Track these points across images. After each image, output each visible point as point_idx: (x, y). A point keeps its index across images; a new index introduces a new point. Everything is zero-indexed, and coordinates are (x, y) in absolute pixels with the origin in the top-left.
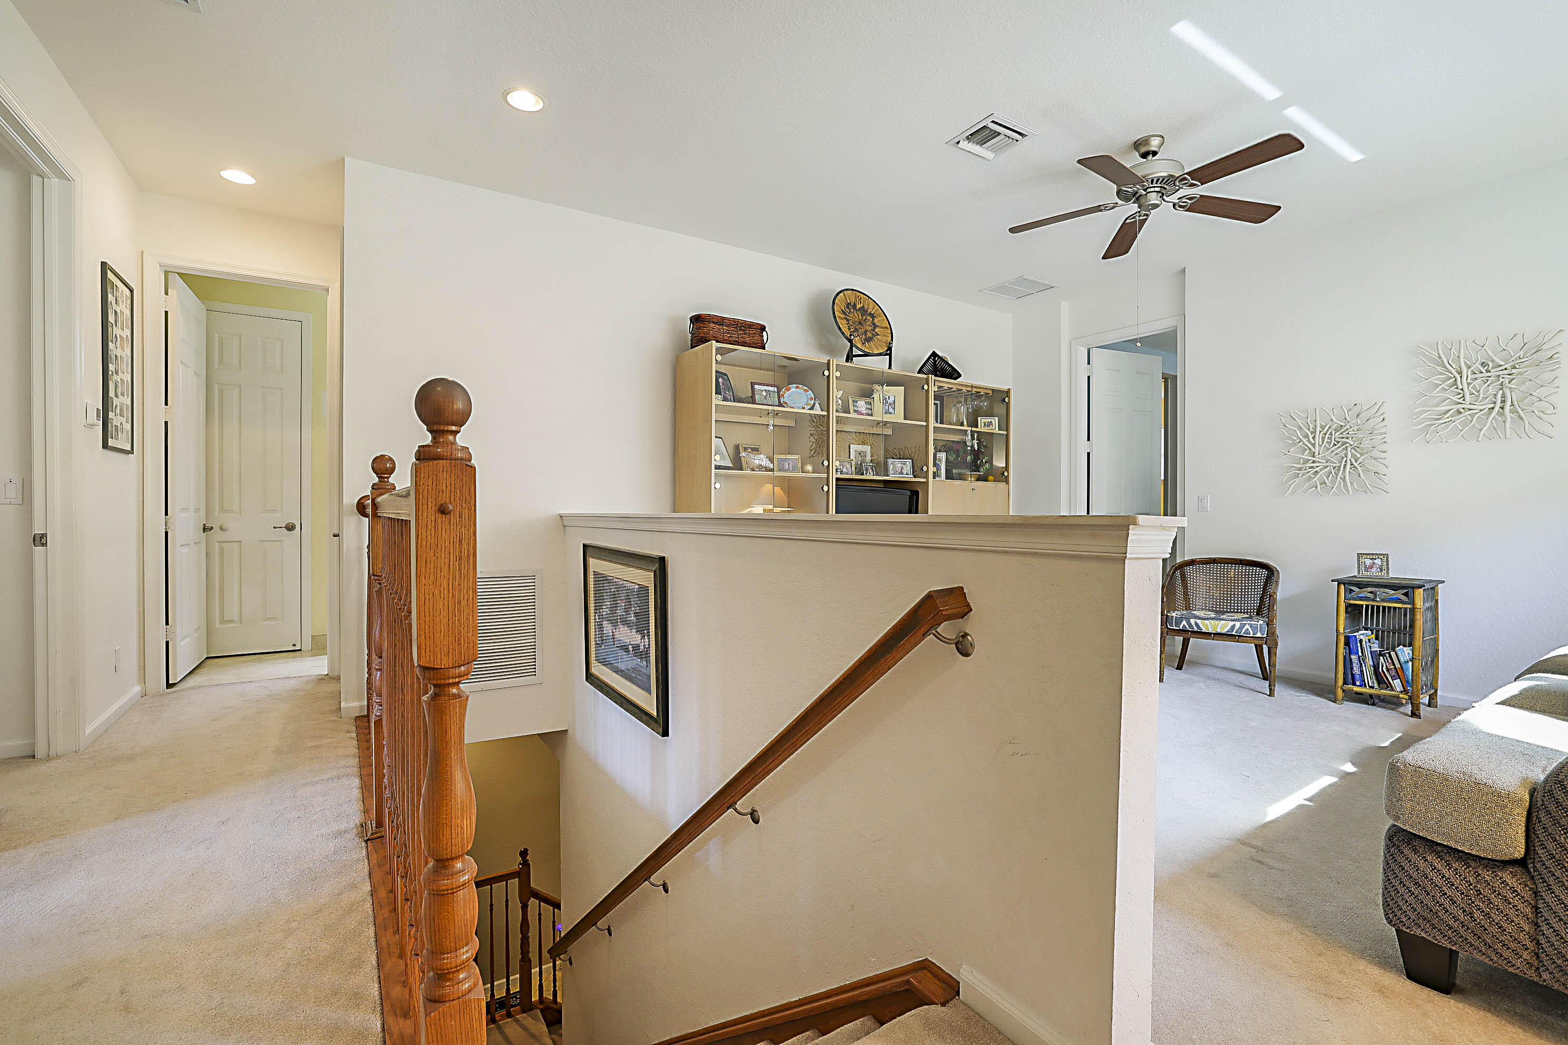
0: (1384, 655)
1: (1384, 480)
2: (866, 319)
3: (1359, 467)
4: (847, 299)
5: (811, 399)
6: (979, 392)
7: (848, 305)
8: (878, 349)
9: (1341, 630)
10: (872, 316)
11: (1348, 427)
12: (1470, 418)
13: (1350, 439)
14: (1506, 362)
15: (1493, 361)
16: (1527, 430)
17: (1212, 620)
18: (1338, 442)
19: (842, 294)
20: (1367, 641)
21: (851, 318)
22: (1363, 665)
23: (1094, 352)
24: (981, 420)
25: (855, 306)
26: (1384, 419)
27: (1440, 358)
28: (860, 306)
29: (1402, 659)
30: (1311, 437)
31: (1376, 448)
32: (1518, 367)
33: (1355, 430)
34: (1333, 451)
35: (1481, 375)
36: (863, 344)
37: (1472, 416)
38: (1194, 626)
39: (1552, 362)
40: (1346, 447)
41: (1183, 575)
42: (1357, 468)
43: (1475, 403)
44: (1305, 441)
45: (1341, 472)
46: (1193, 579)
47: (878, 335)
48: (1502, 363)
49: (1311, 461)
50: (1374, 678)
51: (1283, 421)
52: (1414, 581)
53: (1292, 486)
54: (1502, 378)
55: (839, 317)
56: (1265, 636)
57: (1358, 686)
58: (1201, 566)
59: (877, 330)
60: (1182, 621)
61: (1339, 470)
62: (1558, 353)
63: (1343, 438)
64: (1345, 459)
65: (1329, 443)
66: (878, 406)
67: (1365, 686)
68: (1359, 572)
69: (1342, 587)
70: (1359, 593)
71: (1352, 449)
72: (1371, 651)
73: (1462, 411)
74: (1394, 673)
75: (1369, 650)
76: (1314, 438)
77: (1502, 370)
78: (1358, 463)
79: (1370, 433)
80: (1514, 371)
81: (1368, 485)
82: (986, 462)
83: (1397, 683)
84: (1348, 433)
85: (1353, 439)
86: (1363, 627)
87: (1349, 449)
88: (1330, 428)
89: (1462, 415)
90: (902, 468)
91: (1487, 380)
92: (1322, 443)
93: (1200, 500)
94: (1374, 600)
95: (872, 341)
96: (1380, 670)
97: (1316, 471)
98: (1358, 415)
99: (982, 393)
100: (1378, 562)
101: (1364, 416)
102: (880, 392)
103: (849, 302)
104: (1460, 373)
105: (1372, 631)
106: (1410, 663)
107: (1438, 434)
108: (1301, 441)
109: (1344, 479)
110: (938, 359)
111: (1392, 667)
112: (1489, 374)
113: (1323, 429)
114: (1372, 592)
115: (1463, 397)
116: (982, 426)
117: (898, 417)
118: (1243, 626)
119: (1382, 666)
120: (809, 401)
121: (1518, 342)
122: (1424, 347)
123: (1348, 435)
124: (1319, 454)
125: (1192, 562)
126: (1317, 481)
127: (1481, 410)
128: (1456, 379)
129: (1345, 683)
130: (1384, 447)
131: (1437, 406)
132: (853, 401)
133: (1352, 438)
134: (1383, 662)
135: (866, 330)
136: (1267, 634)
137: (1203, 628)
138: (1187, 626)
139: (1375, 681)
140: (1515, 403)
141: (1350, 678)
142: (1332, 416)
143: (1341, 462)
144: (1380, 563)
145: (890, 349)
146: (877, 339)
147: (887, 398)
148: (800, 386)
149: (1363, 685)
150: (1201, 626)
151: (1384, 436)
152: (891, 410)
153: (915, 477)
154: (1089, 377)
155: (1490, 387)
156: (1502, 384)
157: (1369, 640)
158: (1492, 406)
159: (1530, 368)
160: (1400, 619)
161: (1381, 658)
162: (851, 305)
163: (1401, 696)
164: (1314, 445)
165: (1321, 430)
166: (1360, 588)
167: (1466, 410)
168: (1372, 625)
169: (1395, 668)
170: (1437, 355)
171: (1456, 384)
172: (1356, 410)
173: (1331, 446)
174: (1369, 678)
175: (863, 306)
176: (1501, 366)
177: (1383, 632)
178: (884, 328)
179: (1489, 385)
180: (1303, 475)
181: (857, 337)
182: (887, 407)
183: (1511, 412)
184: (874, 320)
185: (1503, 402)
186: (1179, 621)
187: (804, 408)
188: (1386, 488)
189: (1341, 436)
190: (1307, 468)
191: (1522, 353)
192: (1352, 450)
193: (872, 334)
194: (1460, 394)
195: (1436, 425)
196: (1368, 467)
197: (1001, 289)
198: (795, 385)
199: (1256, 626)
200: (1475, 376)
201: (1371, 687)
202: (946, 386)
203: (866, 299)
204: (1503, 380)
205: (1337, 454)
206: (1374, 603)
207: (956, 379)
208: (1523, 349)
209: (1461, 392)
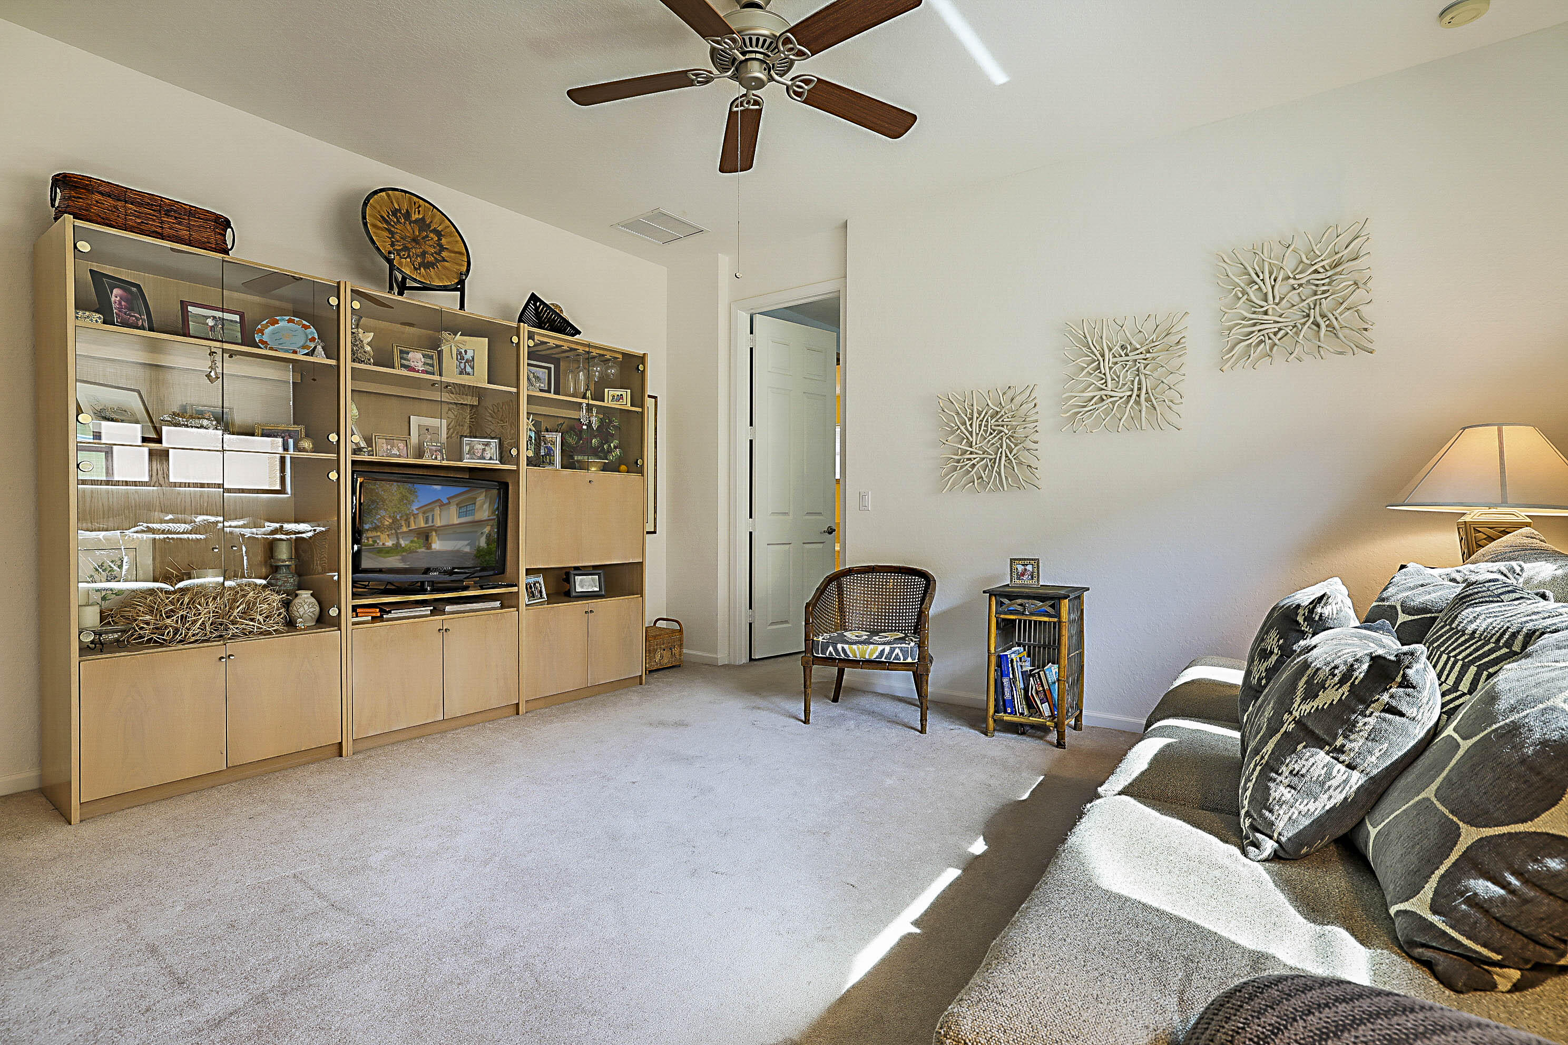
0: (1033, 676)
1: (1036, 475)
2: (427, 236)
3: (1013, 459)
4: (394, 201)
5: (313, 340)
6: (603, 355)
7: (395, 212)
8: (441, 279)
9: (993, 650)
10: (439, 234)
11: (1003, 413)
12: (1111, 406)
13: (1005, 427)
14: (1142, 345)
15: (1131, 344)
16: (1159, 420)
17: (860, 644)
18: (994, 431)
19: (383, 194)
20: (1018, 660)
21: (398, 231)
22: (1014, 689)
23: (757, 318)
24: (609, 393)
25: (407, 215)
26: (1035, 405)
27: (1085, 337)
28: (417, 216)
29: (1050, 679)
30: (968, 424)
31: (1029, 438)
32: (1151, 351)
33: (1010, 417)
34: (989, 441)
35: (1121, 359)
36: (415, 269)
37: (1113, 403)
38: (841, 653)
39: (1179, 347)
40: (1002, 436)
41: (840, 588)
42: (1011, 461)
43: (1115, 390)
44: (962, 428)
45: (997, 464)
46: (850, 592)
47: (444, 260)
48: (1138, 346)
49: (969, 452)
50: (1024, 703)
51: (941, 405)
52: (1059, 590)
53: (950, 482)
54: (1139, 363)
55: (374, 226)
56: (916, 661)
57: (1009, 713)
58: (859, 576)
59: (444, 254)
60: (829, 647)
61: (995, 463)
62: (1184, 337)
63: (999, 426)
64: (1001, 450)
65: (986, 431)
66: (450, 363)
67: (1016, 714)
68: (1011, 581)
69: (993, 599)
70: (1009, 606)
71: (1007, 438)
72: (1022, 672)
73: (1104, 397)
74: (1042, 696)
75: (1020, 670)
76: (971, 425)
77: (1138, 354)
78: (1012, 455)
79: (1024, 421)
80: (1148, 355)
81: (1021, 480)
82: (615, 447)
83: (1045, 708)
84: (1003, 421)
85: (1009, 427)
86: (1017, 643)
87: (1004, 439)
88: (986, 413)
89: (1105, 403)
90: (484, 450)
91: (1126, 365)
92: (979, 431)
93: (862, 497)
94: (1023, 614)
95: (434, 268)
96: (1030, 695)
97: (974, 464)
98: (1012, 400)
99: (608, 357)
100: (1029, 568)
101: (1018, 400)
102: (452, 344)
103: (397, 207)
104: (1103, 356)
105: (1024, 647)
106: (1057, 684)
107: (1084, 423)
108: (959, 428)
109: (999, 473)
110: (540, 305)
111: (1041, 689)
112: (1127, 358)
113: (980, 416)
114: (1021, 605)
115: (1106, 382)
116: (610, 400)
117: (479, 378)
118: (892, 650)
119: (1032, 688)
120: (308, 343)
121: (1151, 325)
122: (1072, 326)
123: (1003, 423)
124: (976, 444)
125: (849, 572)
126: (974, 475)
127: (1121, 398)
128: (1099, 363)
129: (996, 711)
130: (1035, 437)
131: (1083, 392)
132: (401, 352)
133: (1007, 426)
134: (1033, 683)
135: (424, 251)
136: (918, 659)
137: (851, 655)
138: (834, 653)
139: (1025, 706)
140: (1150, 391)
141: (1003, 705)
142: (989, 401)
143: (997, 454)
144: (1031, 570)
145: (462, 282)
146: (444, 267)
147: (463, 353)
148: (297, 319)
149: (1013, 712)
150: (848, 653)
151: (1036, 424)
152: (469, 369)
153: (501, 463)
154: (751, 349)
155: (1129, 372)
156: (1138, 370)
157: (1020, 659)
158: (1129, 393)
159: (1161, 354)
160: (1050, 632)
161: (1031, 679)
162: (401, 213)
163: (1048, 723)
164: (971, 433)
165: (978, 416)
166: (1010, 600)
167: (1108, 397)
168: (1024, 640)
169: (1044, 690)
170: (1083, 334)
171: (1099, 368)
172: (1010, 394)
173: (988, 435)
174: (1020, 705)
175: (424, 217)
176: (1138, 349)
177: (1034, 647)
178: (456, 253)
179: (1127, 371)
180: (962, 467)
181: (406, 258)
182: (462, 365)
183: (1146, 400)
184: (441, 240)
185: (1139, 389)
186: (825, 648)
187: (295, 352)
188: (1037, 483)
189: (997, 423)
190: (965, 460)
191: (1154, 336)
192: (1007, 440)
193: (435, 258)
194: (1103, 379)
195: (1082, 413)
196: (1022, 459)
197: (635, 226)
198: (287, 318)
199: (906, 649)
200: (1115, 360)
201: (1022, 714)
202: (552, 342)
203: (429, 209)
204: (1139, 365)
205: (993, 444)
206: (1024, 618)
207: (573, 335)
208: (1156, 332)
209: (1104, 377)
